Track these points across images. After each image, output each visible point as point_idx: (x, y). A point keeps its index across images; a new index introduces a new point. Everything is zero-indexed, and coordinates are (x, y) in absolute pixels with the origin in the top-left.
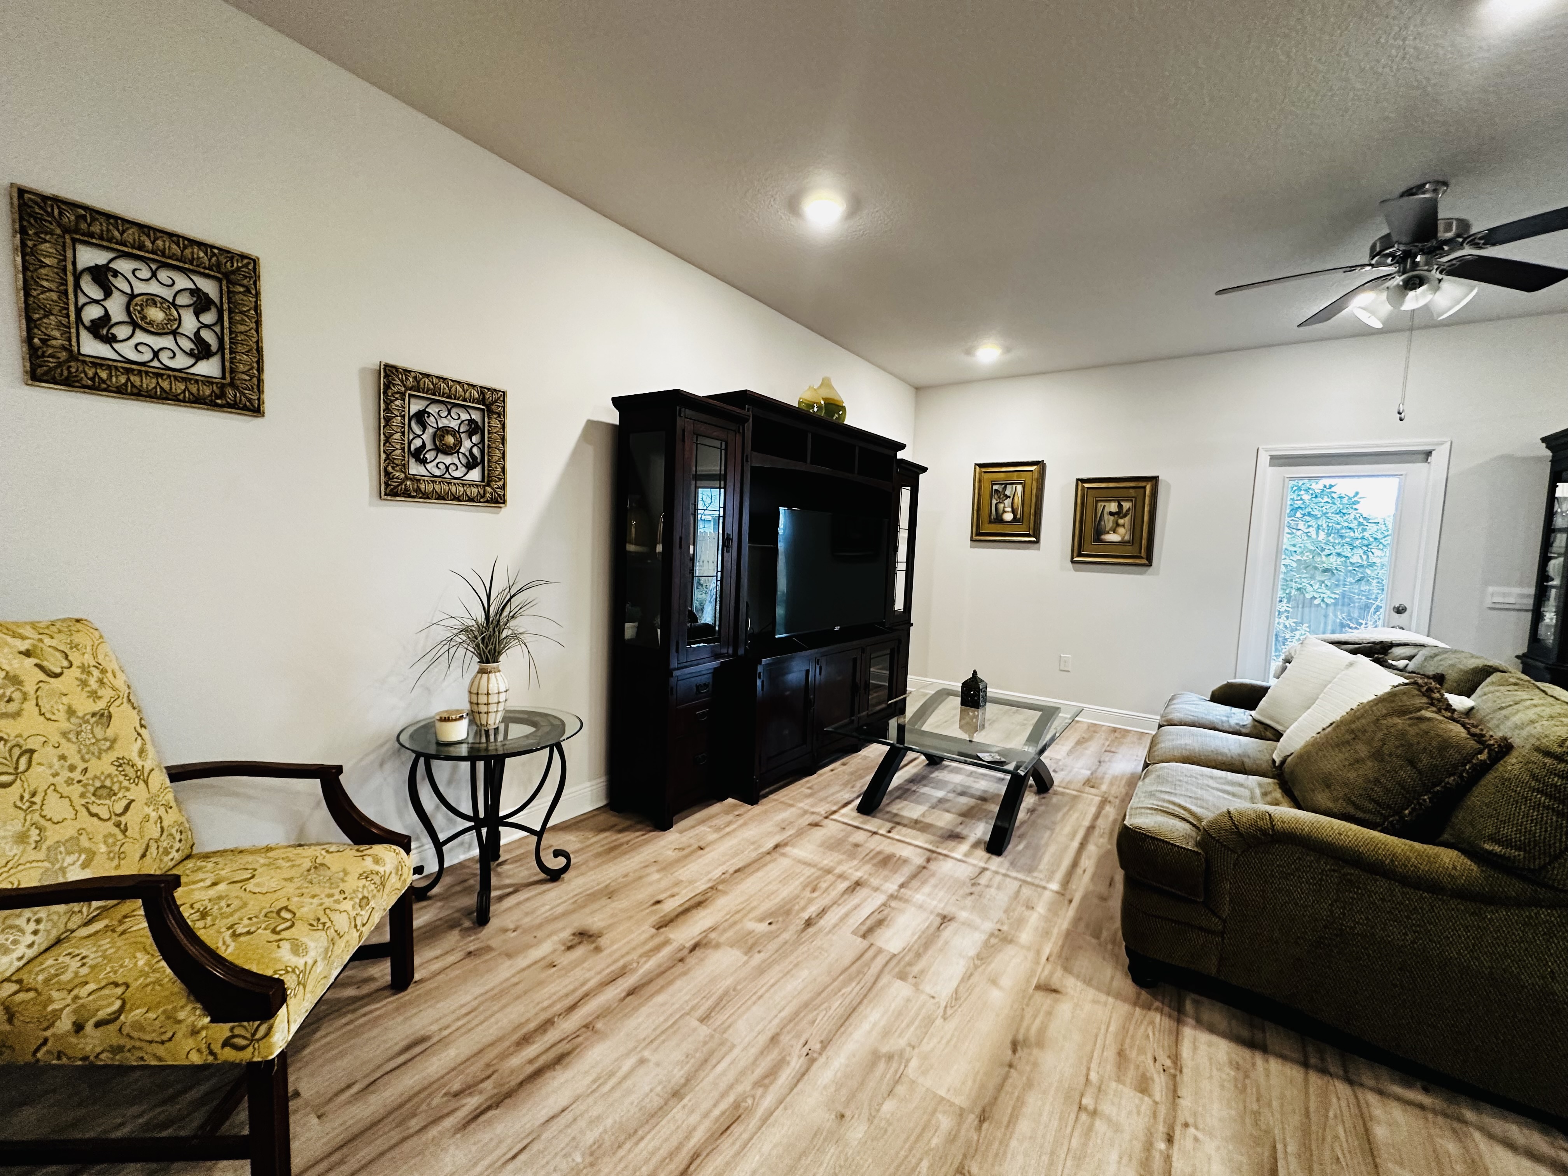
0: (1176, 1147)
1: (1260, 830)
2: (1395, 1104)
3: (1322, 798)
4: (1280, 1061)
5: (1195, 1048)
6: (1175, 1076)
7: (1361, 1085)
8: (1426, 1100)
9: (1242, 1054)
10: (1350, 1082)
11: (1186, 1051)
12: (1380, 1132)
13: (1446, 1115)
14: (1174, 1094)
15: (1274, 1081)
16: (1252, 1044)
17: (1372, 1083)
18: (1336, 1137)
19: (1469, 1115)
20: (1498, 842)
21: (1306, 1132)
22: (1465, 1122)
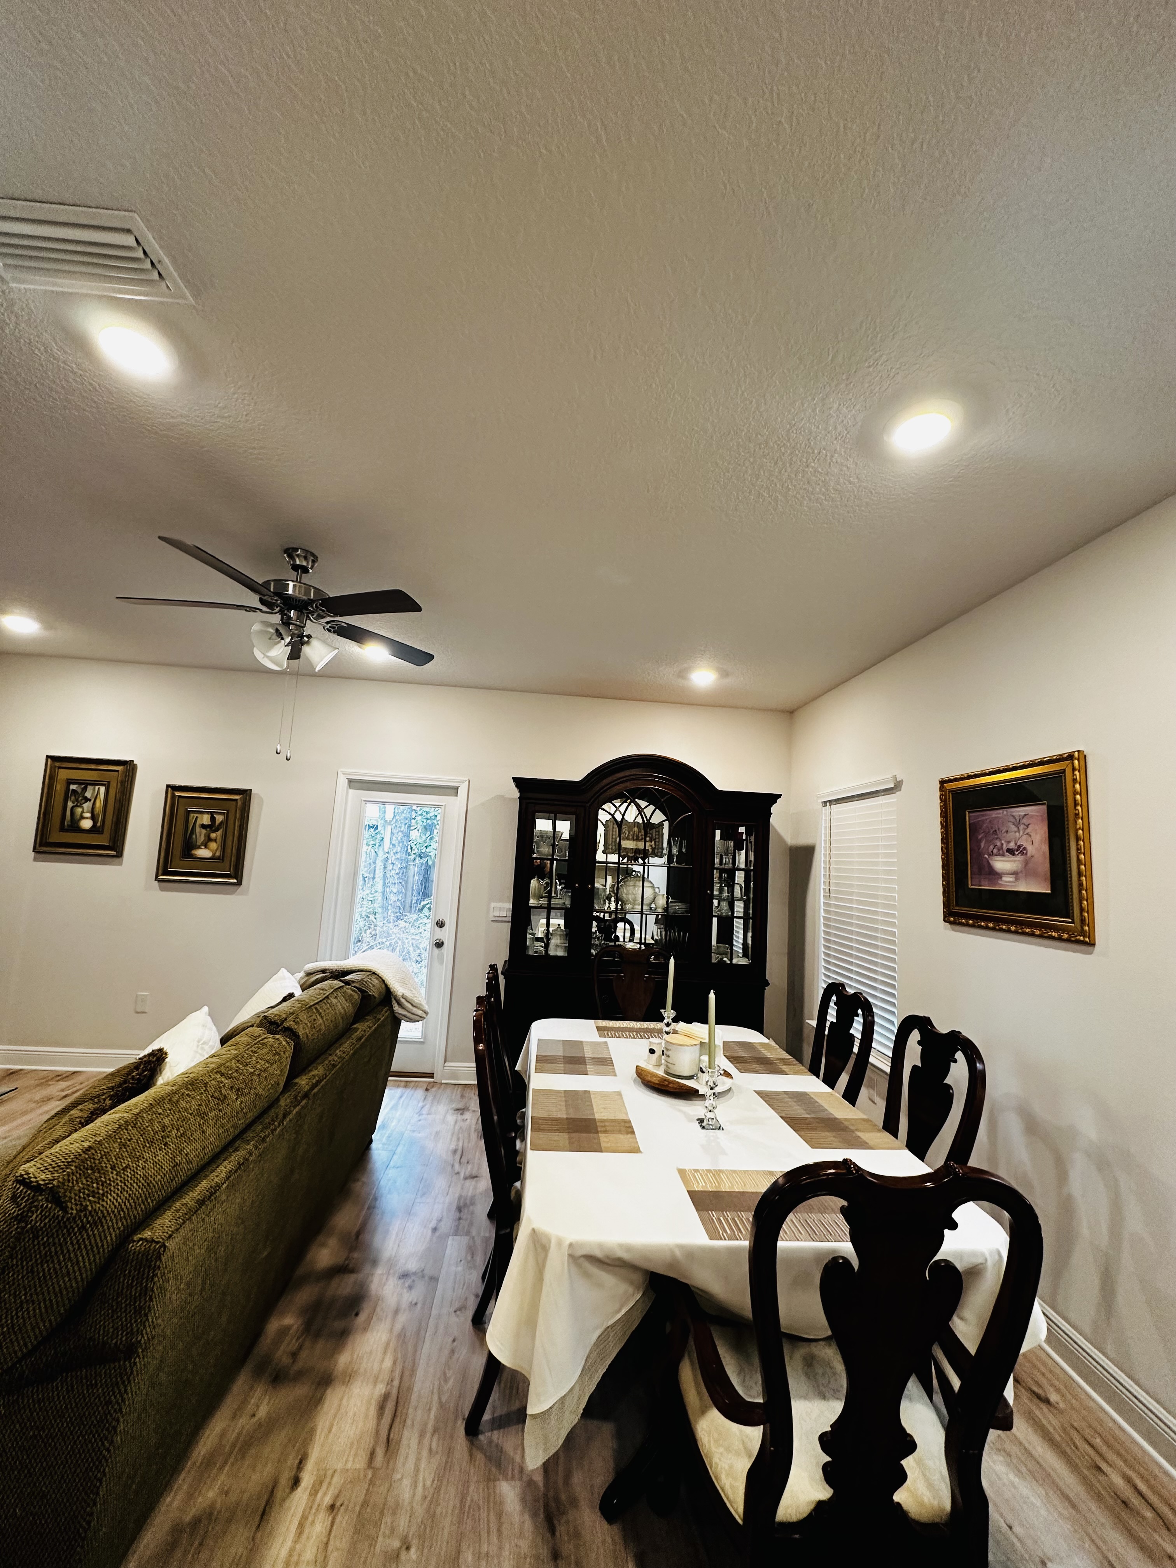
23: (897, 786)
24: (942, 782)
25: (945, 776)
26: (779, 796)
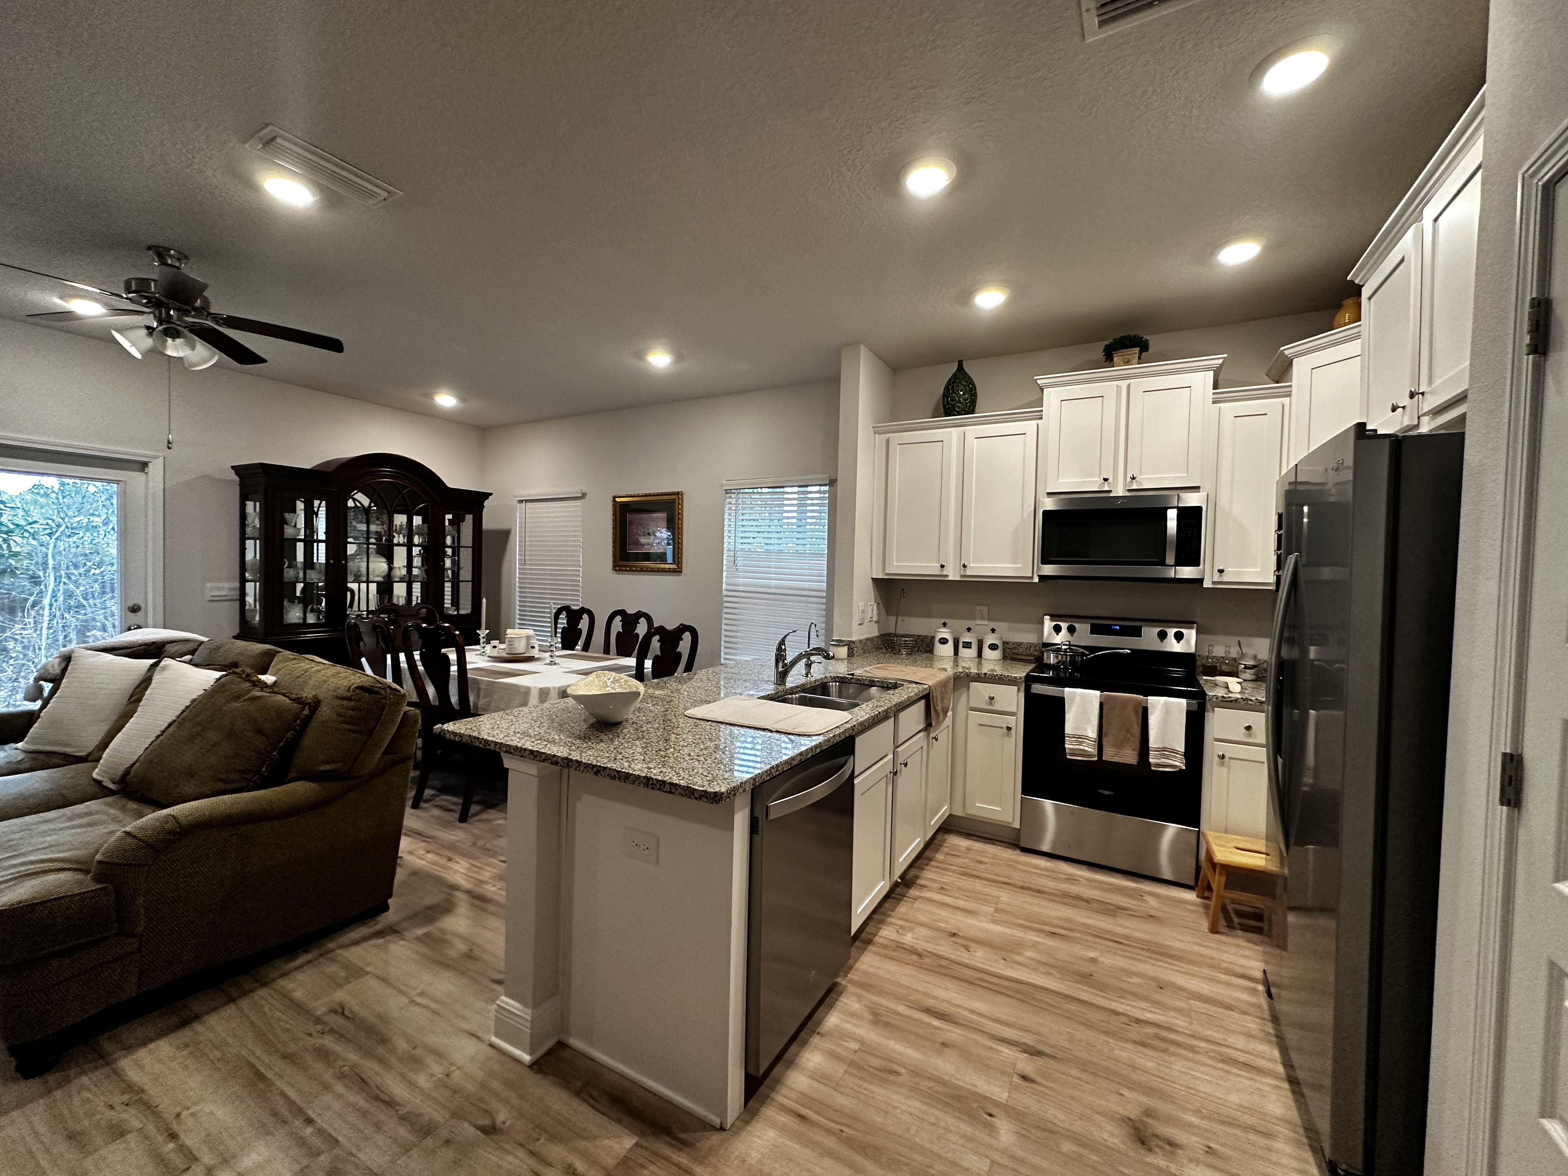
0: (182, 1136)
1: (169, 832)
2: (294, 973)
3: (189, 788)
4: (213, 1014)
5: (141, 1067)
6: (140, 1101)
7: (274, 980)
8: (308, 957)
9: (184, 1035)
10: (264, 985)
11: (133, 1075)
12: (298, 994)
13: (321, 955)
14: (150, 1109)
15: (219, 1028)
16: (185, 1023)
17: (277, 973)
18: (280, 1020)
19: (331, 945)
20: (328, 763)
21: (260, 1035)
22: (333, 950)
23: (584, 496)
24: (614, 497)
25: (615, 494)
26: (491, 494)
